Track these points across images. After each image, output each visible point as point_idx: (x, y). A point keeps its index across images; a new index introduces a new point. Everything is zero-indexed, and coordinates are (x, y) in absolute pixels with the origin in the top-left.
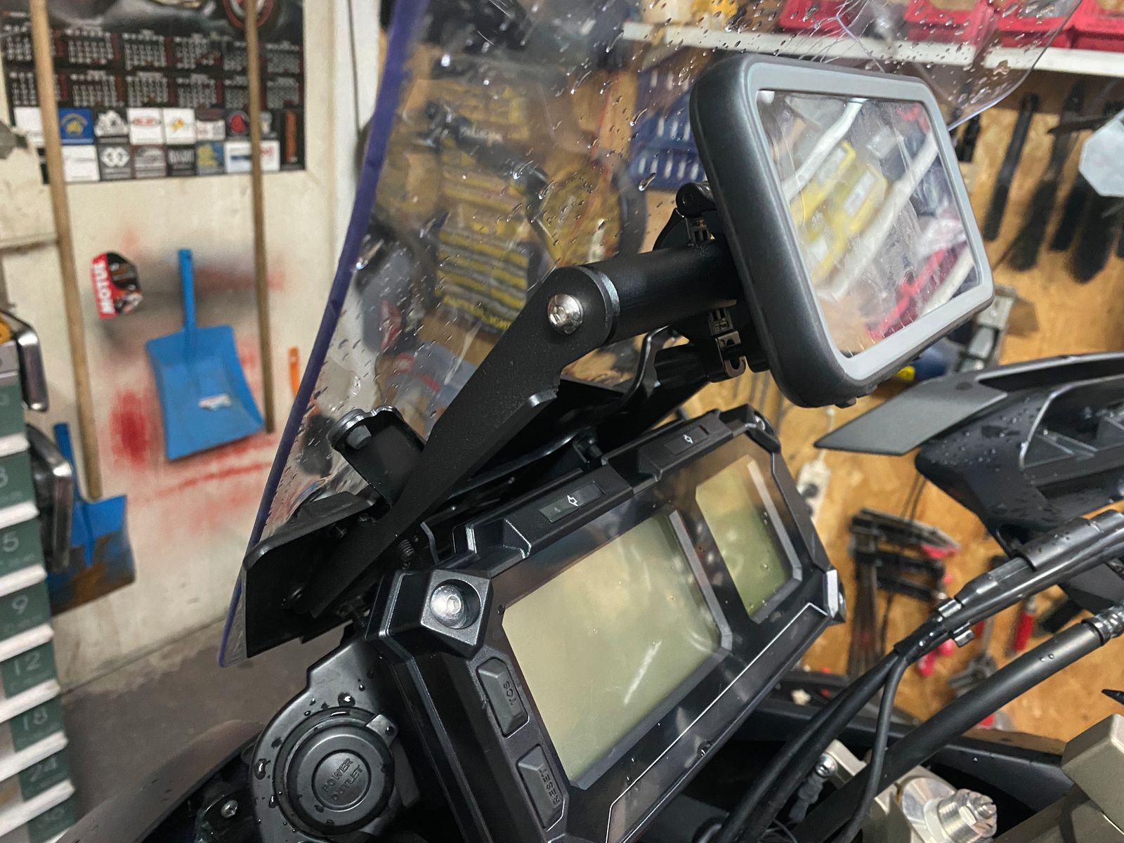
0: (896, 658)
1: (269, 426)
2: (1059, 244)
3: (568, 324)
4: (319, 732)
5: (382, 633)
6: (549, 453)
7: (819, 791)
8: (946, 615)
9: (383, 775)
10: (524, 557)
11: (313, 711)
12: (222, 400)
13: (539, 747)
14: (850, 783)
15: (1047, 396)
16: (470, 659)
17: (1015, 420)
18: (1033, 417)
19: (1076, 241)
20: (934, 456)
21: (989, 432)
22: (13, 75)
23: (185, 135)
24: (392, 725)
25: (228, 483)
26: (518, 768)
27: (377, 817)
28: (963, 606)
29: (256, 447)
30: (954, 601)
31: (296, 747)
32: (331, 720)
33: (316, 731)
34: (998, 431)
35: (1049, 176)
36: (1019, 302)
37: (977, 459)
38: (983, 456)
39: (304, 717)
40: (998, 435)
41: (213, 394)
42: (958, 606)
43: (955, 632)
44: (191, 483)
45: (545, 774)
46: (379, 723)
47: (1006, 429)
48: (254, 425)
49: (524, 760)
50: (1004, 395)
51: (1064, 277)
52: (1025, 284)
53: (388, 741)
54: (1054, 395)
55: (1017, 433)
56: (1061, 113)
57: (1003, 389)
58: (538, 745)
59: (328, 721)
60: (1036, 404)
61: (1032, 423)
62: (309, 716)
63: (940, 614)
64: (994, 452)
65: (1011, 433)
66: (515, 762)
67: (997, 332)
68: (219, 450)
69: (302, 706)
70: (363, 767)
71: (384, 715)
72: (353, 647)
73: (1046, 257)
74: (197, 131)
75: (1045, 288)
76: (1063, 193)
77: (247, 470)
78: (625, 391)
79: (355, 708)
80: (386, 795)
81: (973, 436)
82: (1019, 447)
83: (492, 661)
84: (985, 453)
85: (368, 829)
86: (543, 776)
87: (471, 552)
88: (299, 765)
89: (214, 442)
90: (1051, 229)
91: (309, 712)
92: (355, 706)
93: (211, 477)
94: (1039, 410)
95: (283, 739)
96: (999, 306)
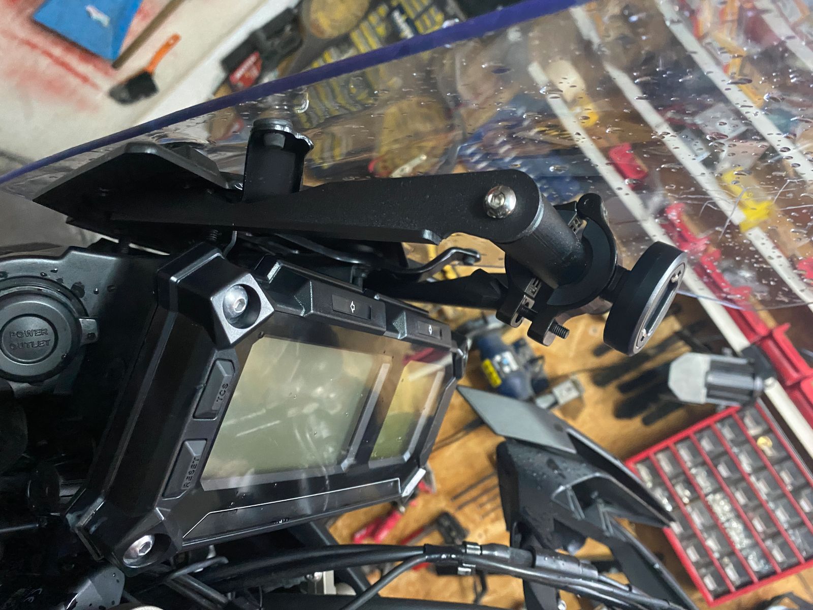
0: (421, 552)
1: (117, 63)
2: (623, 388)
3: (496, 211)
4: (39, 294)
5: (174, 279)
6: (338, 259)
7: (296, 584)
8: (468, 551)
9: (60, 360)
10: (302, 315)
11: (49, 277)
12: (104, 19)
13: (205, 441)
14: (318, 596)
15: (595, 471)
16: (219, 349)
17: (569, 470)
18: (579, 476)
19: (631, 394)
20: (513, 450)
21: (551, 464)
24: (96, 334)
25: (57, 70)
26: (183, 443)
27: (29, 383)
28: (481, 554)
29: (95, 66)
30: (479, 547)
31: (14, 290)
32: (55, 293)
33: (39, 292)
34: (556, 468)
35: (651, 352)
36: (580, 399)
37: (533, 472)
38: (538, 474)
39: (39, 275)
40: (554, 469)
41: (100, 9)
42: (479, 552)
43: (464, 565)
44: (33, 46)
45: (196, 462)
46: (88, 324)
47: (561, 470)
48: (108, 53)
49: (191, 442)
50: (573, 451)
51: (610, 406)
52: (591, 392)
53: (83, 341)
54: (598, 474)
55: (564, 477)
56: (685, 326)
57: (577, 448)
58: (206, 440)
59: (53, 292)
60: (586, 471)
61: (576, 479)
62: (43, 278)
63: (466, 548)
64: (545, 476)
65: (561, 475)
66: (184, 439)
67: (555, 403)
68: (72, 45)
69: (43, 266)
70: (52, 344)
71: (97, 321)
72: (115, 260)
73: (612, 388)
75: (597, 403)
76: (648, 366)
77: (77, 74)
78: (410, 266)
79: (80, 301)
80: (49, 375)
81: (540, 460)
82: (559, 485)
83: (230, 363)
84: (541, 473)
85: (15, 386)
86: (193, 462)
87: (267, 280)
88: (9, 304)
89: (73, 37)
90: (627, 377)
91: (46, 275)
92: (81, 299)
93: (50, 55)
94: (585, 475)
95: (9, 276)
96: (569, 390)
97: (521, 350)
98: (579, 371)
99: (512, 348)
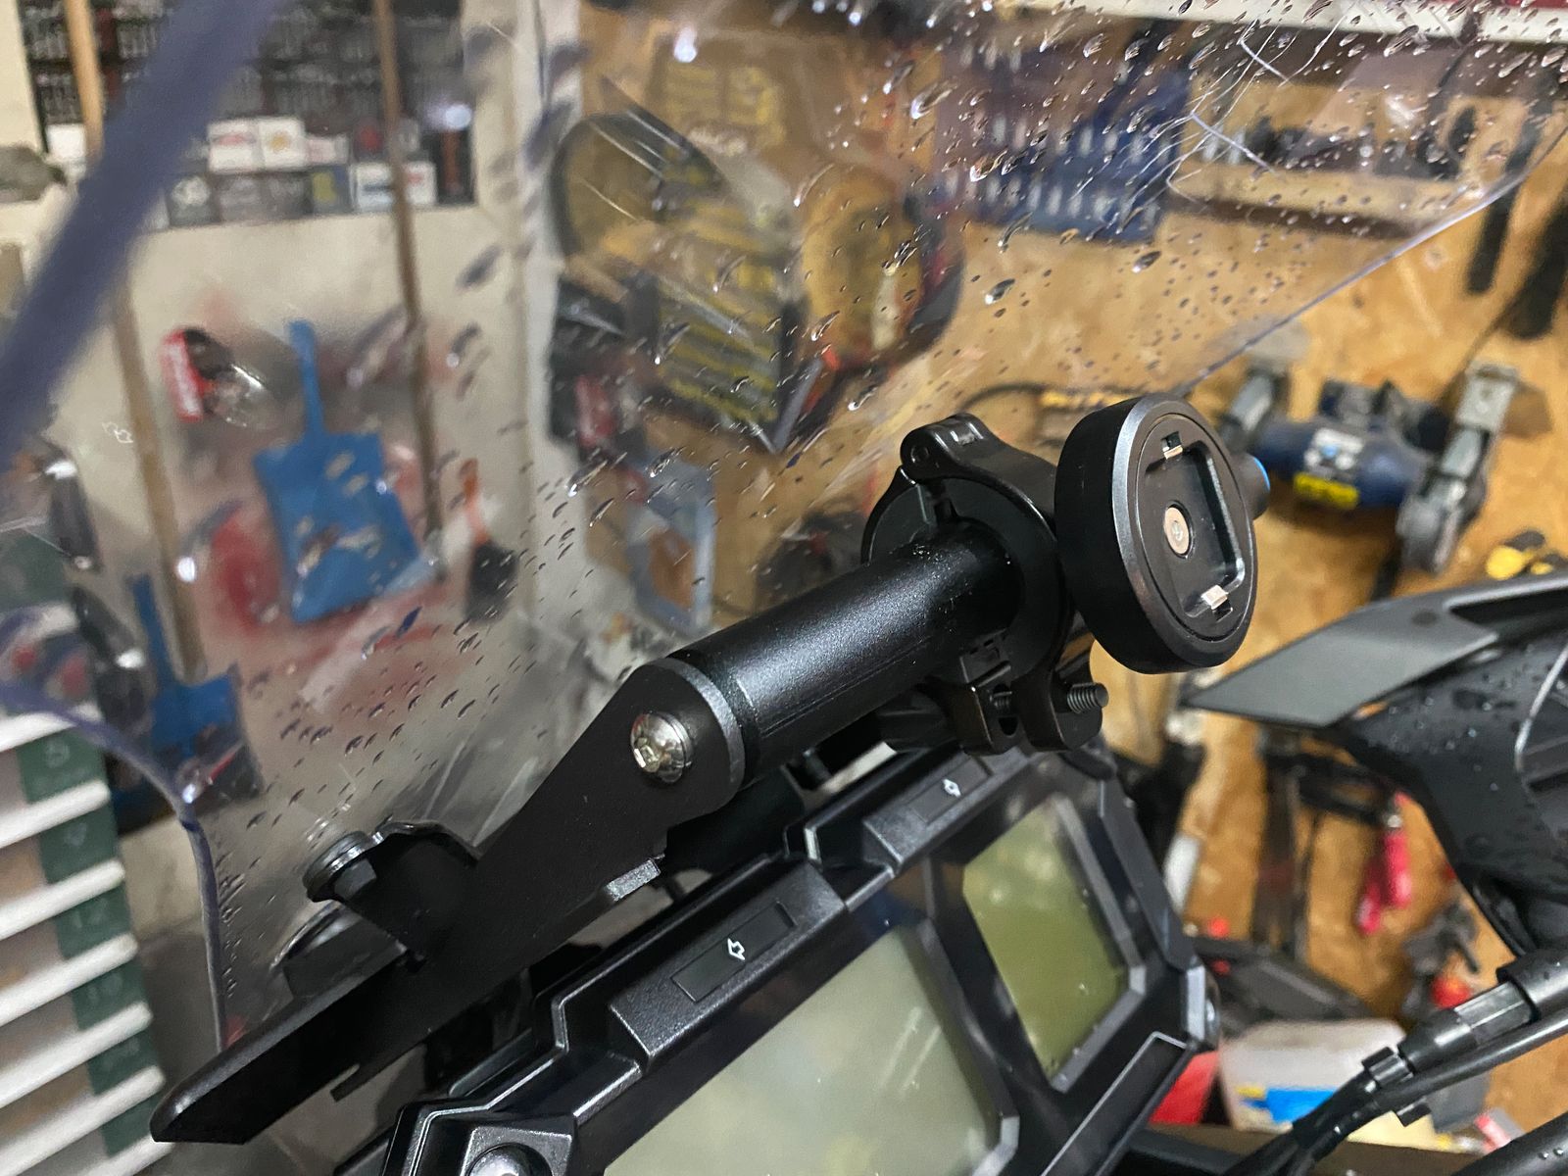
3: (668, 767)
8: (1381, 1078)
15: (1562, 644)
17: (1509, 684)
18: (1539, 679)
20: (1373, 734)
22: (43, 79)
23: (292, 156)
28: (1412, 1068)
30: (1396, 1056)
34: (1480, 700)
36: (1522, 390)
37: (1444, 743)
38: (1454, 739)
40: (1480, 705)
42: (1403, 1064)
47: (1493, 696)
50: (1491, 638)
52: (1533, 360)
55: (1511, 705)
60: (1542, 659)
61: (1537, 690)
64: (1472, 734)
65: (1500, 705)
67: (1486, 437)
73: (1565, 319)
74: (309, 150)
75: (1563, 367)
81: (1438, 709)
82: (1514, 727)
84: (1459, 734)
87: (560, 1050)
96: (1486, 395)
97: (1341, 408)
98: (1478, 345)
99: (1322, 419)
